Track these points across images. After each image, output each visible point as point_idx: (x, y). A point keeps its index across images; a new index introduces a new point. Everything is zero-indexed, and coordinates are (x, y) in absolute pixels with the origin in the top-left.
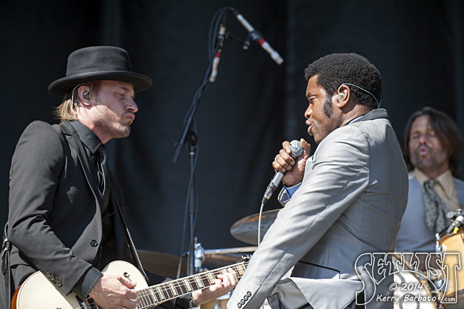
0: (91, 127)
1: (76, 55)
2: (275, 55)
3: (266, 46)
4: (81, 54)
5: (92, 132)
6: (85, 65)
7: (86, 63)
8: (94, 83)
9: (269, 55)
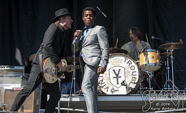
0: (63, 26)
1: (58, 11)
2: (105, 15)
3: (103, 13)
4: (59, 11)
5: (63, 27)
6: (61, 13)
7: (61, 12)
8: (64, 16)
9: (104, 15)
